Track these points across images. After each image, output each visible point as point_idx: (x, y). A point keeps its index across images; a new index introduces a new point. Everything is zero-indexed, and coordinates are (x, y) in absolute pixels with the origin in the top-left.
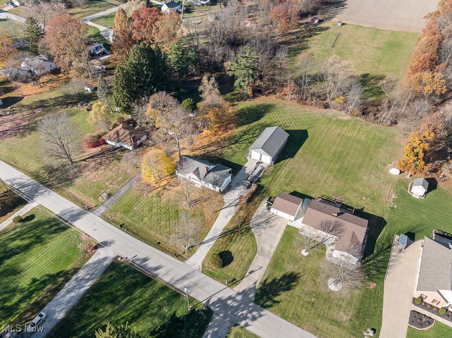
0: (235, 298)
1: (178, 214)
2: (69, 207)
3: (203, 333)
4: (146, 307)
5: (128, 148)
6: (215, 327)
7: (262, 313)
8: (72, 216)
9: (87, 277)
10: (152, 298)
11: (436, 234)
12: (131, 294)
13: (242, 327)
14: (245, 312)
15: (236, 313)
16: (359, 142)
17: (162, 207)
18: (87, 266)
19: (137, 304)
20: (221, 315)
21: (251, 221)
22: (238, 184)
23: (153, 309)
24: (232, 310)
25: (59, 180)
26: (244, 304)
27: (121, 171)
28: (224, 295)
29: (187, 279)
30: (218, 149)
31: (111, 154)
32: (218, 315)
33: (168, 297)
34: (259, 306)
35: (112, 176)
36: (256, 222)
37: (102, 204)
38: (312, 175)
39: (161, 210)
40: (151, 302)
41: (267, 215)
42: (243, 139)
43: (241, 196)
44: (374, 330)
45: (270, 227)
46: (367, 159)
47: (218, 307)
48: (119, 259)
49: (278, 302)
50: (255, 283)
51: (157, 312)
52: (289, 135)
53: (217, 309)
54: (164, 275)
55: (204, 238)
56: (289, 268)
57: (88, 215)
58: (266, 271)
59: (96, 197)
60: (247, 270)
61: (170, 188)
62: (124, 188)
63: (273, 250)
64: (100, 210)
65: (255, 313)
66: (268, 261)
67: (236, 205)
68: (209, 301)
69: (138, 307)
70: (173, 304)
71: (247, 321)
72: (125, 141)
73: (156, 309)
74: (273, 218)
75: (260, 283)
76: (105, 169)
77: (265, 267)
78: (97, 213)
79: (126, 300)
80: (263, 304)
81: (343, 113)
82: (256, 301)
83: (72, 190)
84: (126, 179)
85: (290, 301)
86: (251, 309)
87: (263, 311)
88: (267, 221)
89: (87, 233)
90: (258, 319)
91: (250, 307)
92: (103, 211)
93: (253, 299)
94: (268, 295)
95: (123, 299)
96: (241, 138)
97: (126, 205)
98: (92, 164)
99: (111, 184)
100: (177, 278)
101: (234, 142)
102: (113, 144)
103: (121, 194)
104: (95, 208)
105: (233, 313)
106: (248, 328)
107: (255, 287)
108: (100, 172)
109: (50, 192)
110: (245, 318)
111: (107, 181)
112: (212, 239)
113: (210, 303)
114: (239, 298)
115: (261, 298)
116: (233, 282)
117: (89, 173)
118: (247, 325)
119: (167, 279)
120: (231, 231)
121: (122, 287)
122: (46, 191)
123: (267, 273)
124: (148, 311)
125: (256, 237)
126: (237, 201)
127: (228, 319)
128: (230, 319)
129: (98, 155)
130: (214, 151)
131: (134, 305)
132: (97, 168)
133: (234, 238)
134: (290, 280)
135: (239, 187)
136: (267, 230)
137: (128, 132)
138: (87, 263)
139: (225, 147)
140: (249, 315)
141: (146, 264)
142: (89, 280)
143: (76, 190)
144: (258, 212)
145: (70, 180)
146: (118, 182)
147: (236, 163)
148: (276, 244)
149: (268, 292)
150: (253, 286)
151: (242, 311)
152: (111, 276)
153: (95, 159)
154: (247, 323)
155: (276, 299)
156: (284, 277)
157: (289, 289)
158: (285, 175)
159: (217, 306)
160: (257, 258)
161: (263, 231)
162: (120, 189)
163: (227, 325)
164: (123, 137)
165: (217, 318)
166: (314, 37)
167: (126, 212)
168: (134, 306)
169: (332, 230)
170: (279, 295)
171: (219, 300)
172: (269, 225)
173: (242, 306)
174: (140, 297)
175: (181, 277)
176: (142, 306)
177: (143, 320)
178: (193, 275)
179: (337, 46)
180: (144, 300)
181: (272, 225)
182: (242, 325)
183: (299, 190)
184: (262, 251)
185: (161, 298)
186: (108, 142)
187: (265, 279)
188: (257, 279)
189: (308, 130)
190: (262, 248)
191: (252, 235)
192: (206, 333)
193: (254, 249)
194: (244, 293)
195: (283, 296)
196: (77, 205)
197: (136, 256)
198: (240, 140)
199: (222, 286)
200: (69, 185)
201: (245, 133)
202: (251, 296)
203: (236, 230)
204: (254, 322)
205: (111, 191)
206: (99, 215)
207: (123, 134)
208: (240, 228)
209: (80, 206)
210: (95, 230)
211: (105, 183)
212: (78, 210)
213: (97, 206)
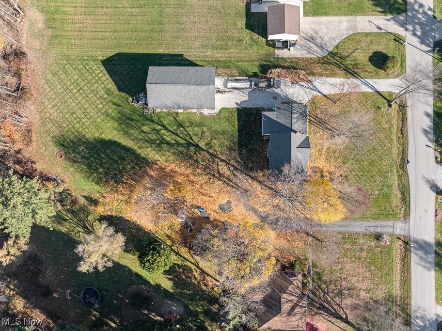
0: (412, 31)
2: (420, 268)
8: (427, 253)
13: (434, 12)
14: (420, 16)
15: (425, 23)
20: (433, 34)
21: (320, 56)
22: (275, 98)
24: (424, 27)
26: (413, 20)
27: (337, 256)
28: (415, 41)
30: (222, 161)
32: (435, 37)
34: (408, 7)
35: (350, 258)
36: (319, 50)
37: (392, 234)
41: (302, 43)
43: (293, 83)
45: (318, 34)
47: (429, 41)
48: (439, 159)
50: (388, 20)
52: (150, 68)
53: (431, 40)
55: (369, 93)
57: (415, 236)
58: (371, 15)
59: (388, 251)
60: (380, 33)
61: (327, 174)
62: (358, 230)
63: (344, 18)
64: (401, 230)
65: (416, 7)
66: (359, 18)
67: (310, 82)
68: (429, 51)
71: (426, 10)
74: (303, 35)
75: (385, 16)
76: (345, 279)
77: (367, 18)
80: (403, 5)
82: (405, 11)
83: (397, 291)
86: (414, 13)
87: (410, 2)
88: (310, 40)
89: (434, 217)
90: (420, 2)
91: (413, 14)
92: (401, 224)
93: (404, 14)
94: (393, 4)
96: (178, 144)
98: (348, 301)
101: (192, 148)
104: (402, 238)
105: (426, 25)
106: (432, 7)
107: (392, 19)
108: (353, 280)
109: (415, 311)
110: (424, 13)
111: (360, 259)
112: (367, 84)
113: (430, 49)
114: (410, 27)
115: (399, 8)
116: (398, 40)
117: (361, 293)
118: (430, 9)
119: (430, 100)
120: (346, 70)
122: (417, 317)
125: (337, 42)
126: (303, 83)
127: (433, 26)
128: (432, 24)
129: (327, 311)
130: (228, 164)
132: (349, 289)
133: (353, 63)
135: (280, 92)
136: (323, 35)
139: (210, 154)
140: (421, 11)
143: (394, 283)
144: (302, 55)
146: (354, 244)
148: (336, 18)
149: (390, 6)
150: (391, 20)
151: (420, 19)
153: (335, 307)
154: (428, 9)
158: (223, 51)
159: (428, 42)
160: (361, 30)
161: (326, 39)
163: (438, 24)
164: (292, 298)
165: (437, 36)
167: (386, 198)
171: (422, 42)
172: (316, 35)
173: (416, 21)
181: (312, 32)
182: (432, 13)
183: (242, 23)
184: (350, 28)
187: (379, 14)
188: (383, 20)
189: (101, 58)
190: (348, 30)
191: (337, 47)
193: (355, 38)
194: (403, 25)
196: (411, 260)
197: (427, 146)
198: (183, 142)
199: (408, 47)
200: (392, 298)
201: (160, 144)
202: (402, 18)
203: (342, 65)
204: (424, 4)
205: (371, 241)
206: (407, 225)
207: (290, 301)
208: (336, 63)
209: (411, 256)
210: (426, 211)
211: (365, 258)
212: (416, 254)
213: (398, 238)
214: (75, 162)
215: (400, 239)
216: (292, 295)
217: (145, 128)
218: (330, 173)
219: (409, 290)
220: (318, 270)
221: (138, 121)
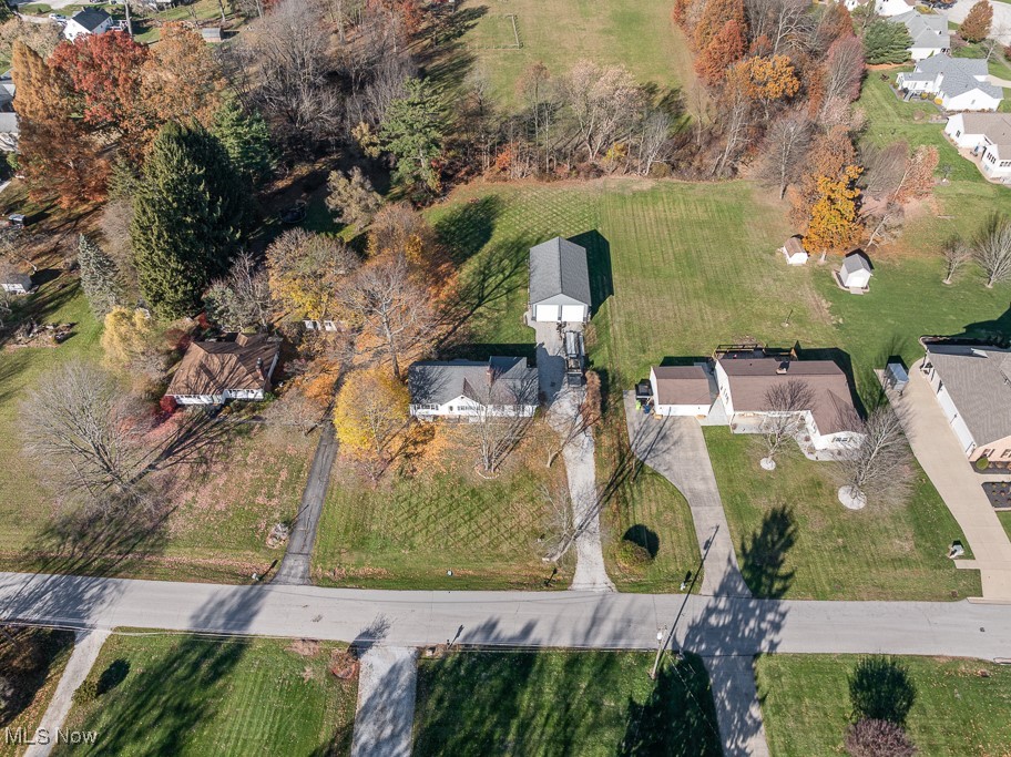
0: (717, 607)
1: (480, 499)
2: (204, 598)
3: (712, 704)
4: (568, 722)
5: (251, 396)
6: (724, 681)
7: (782, 608)
8: (231, 616)
9: (388, 731)
10: (565, 696)
11: (926, 343)
12: (513, 712)
13: (769, 654)
14: (752, 623)
15: (740, 635)
16: (701, 224)
17: (435, 497)
18: (366, 710)
19: (545, 725)
20: (718, 653)
21: (633, 447)
22: (553, 384)
23: (584, 715)
24: (730, 633)
25: (120, 544)
26: (739, 610)
27: (272, 459)
28: (694, 613)
29: (602, 620)
30: (455, 328)
31: (213, 426)
32: (713, 656)
33: (595, 675)
34: (767, 601)
35: (260, 479)
36: (643, 446)
37: (286, 552)
38: (671, 314)
39: (437, 506)
40: (568, 707)
41: (653, 423)
42: (490, 289)
43: (579, 407)
44: (957, 543)
45: (674, 444)
46: (738, 252)
47: (701, 642)
48: (429, 654)
49: (790, 576)
50: (729, 560)
51: (597, 717)
52: (583, 248)
53: (703, 647)
54: (552, 635)
55: (572, 521)
56: (764, 505)
57: (271, 594)
58: (730, 531)
59: (255, 542)
60: (697, 546)
61: (419, 450)
62: (310, 494)
63: (713, 485)
64: (291, 568)
65: (770, 617)
66: (719, 509)
67: (584, 429)
68: (675, 643)
69: (549, 730)
70: (615, 682)
71: (769, 637)
72: (240, 383)
73: (590, 713)
74: (668, 424)
75: (737, 556)
76: (226, 469)
77: (723, 524)
78: (290, 579)
79: (513, 729)
80: (770, 591)
81: (634, 176)
82: (756, 594)
83: (171, 555)
84: (299, 471)
85: (807, 562)
86: (758, 612)
87: (779, 605)
88: (661, 435)
89: (303, 636)
90: (783, 623)
91: (754, 609)
92: (301, 568)
93: (747, 592)
94: (766, 571)
95: (506, 733)
96: (483, 288)
97: (346, 531)
98: (184, 471)
99: (270, 496)
100: (582, 627)
101: (476, 301)
102: (205, 400)
103: (315, 511)
104: (275, 570)
105: (734, 637)
106: (779, 650)
107: (734, 568)
108: (221, 481)
109: (117, 585)
110: (762, 634)
111: (255, 494)
112: (589, 516)
113: (682, 644)
114: (722, 604)
115: (760, 584)
116: (692, 580)
117: (191, 494)
118: (773, 645)
119: (564, 641)
120: (612, 483)
121: (483, 709)
122: (105, 588)
123: (735, 534)
124: (577, 726)
125: (665, 474)
126: (580, 419)
127: (735, 653)
128: (739, 650)
129: (180, 441)
130: (450, 334)
131: (539, 731)
132: (205, 474)
133: (628, 496)
134: (779, 525)
135: (562, 390)
136: (674, 453)
137: (235, 358)
138: (362, 702)
139: (465, 318)
140: (764, 626)
141: (498, 635)
142: (395, 737)
143: (188, 550)
144: (632, 424)
145: (151, 532)
146: (285, 485)
147: (515, 342)
148: (709, 472)
149: (761, 567)
150: (729, 568)
151: (747, 624)
152: (440, 701)
153: (181, 454)
154: (771, 642)
155: (783, 571)
156: (767, 526)
157: (789, 543)
158: (624, 332)
159: (697, 640)
160: (698, 513)
161: (668, 457)
162: (303, 499)
163: (742, 665)
164: (226, 372)
165: (715, 662)
166: (469, 33)
167: (360, 544)
168: (543, 733)
169: (793, 403)
170: (782, 561)
171: (694, 629)
172: (671, 443)
173: (740, 616)
174: (539, 707)
175: (589, 623)
176: (558, 724)
177: (581, 749)
178: (608, 605)
179: (528, 43)
180: (552, 709)
181: (675, 438)
182: (766, 651)
183: (672, 353)
184: (696, 495)
185: (584, 685)
186: (185, 401)
187: (738, 545)
188: (727, 552)
189: (599, 230)
190: (691, 490)
191: (655, 474)
192: (717, 702)
193: (679, 501)
194: (725, 589)
195: (789, 561)
196: (223, 583)
197: (461, 628)
198: (486, 293)
199: (678, 599)
200: (160, 545)
201: (484, 273)
202: (740, 589)
203: (620, 478)
204: (782, 632)
205: (282, 513)
206: (297, 580)
207: (223, 368)
208: (623, 470)
209: (232, 584)
210: (318, 619)
211: (254, 502)
212: (234, 595)
213: (276, 562)
214: (465, 210)
215: (273, 566)
216: (230, 373)
217: (506, 262)
218: (420, 455)
219: (165, 577)
220: (255, 431)
221: (516, 256)
